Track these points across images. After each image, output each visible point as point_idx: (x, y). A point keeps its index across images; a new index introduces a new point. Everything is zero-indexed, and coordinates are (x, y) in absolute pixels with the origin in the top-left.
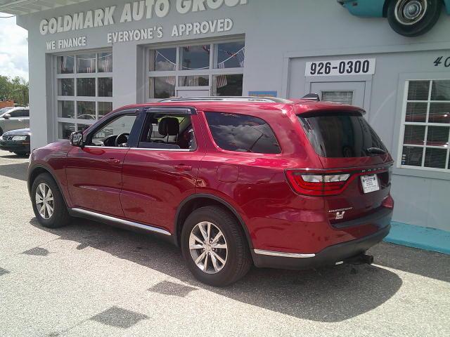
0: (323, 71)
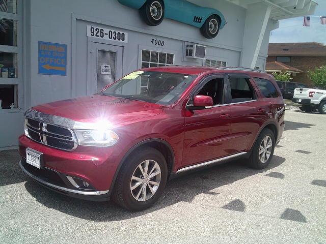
0: (99, 34)
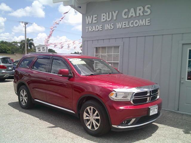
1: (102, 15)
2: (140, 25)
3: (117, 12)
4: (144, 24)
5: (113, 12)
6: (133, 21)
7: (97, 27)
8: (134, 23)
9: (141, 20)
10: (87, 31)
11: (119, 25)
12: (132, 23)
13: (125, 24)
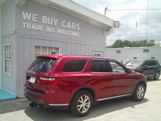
1: (44, 17)
2: (74, 35)
3: (57, 20)
4: (76, 36)
5: (54, 19)
6: (69, 31)
7: (38, 26)
8: (70, 33)
9: (74, 32)
10: (24, 27)
11: (59, 31)
12: (69, 32)
13: (64, 32)
